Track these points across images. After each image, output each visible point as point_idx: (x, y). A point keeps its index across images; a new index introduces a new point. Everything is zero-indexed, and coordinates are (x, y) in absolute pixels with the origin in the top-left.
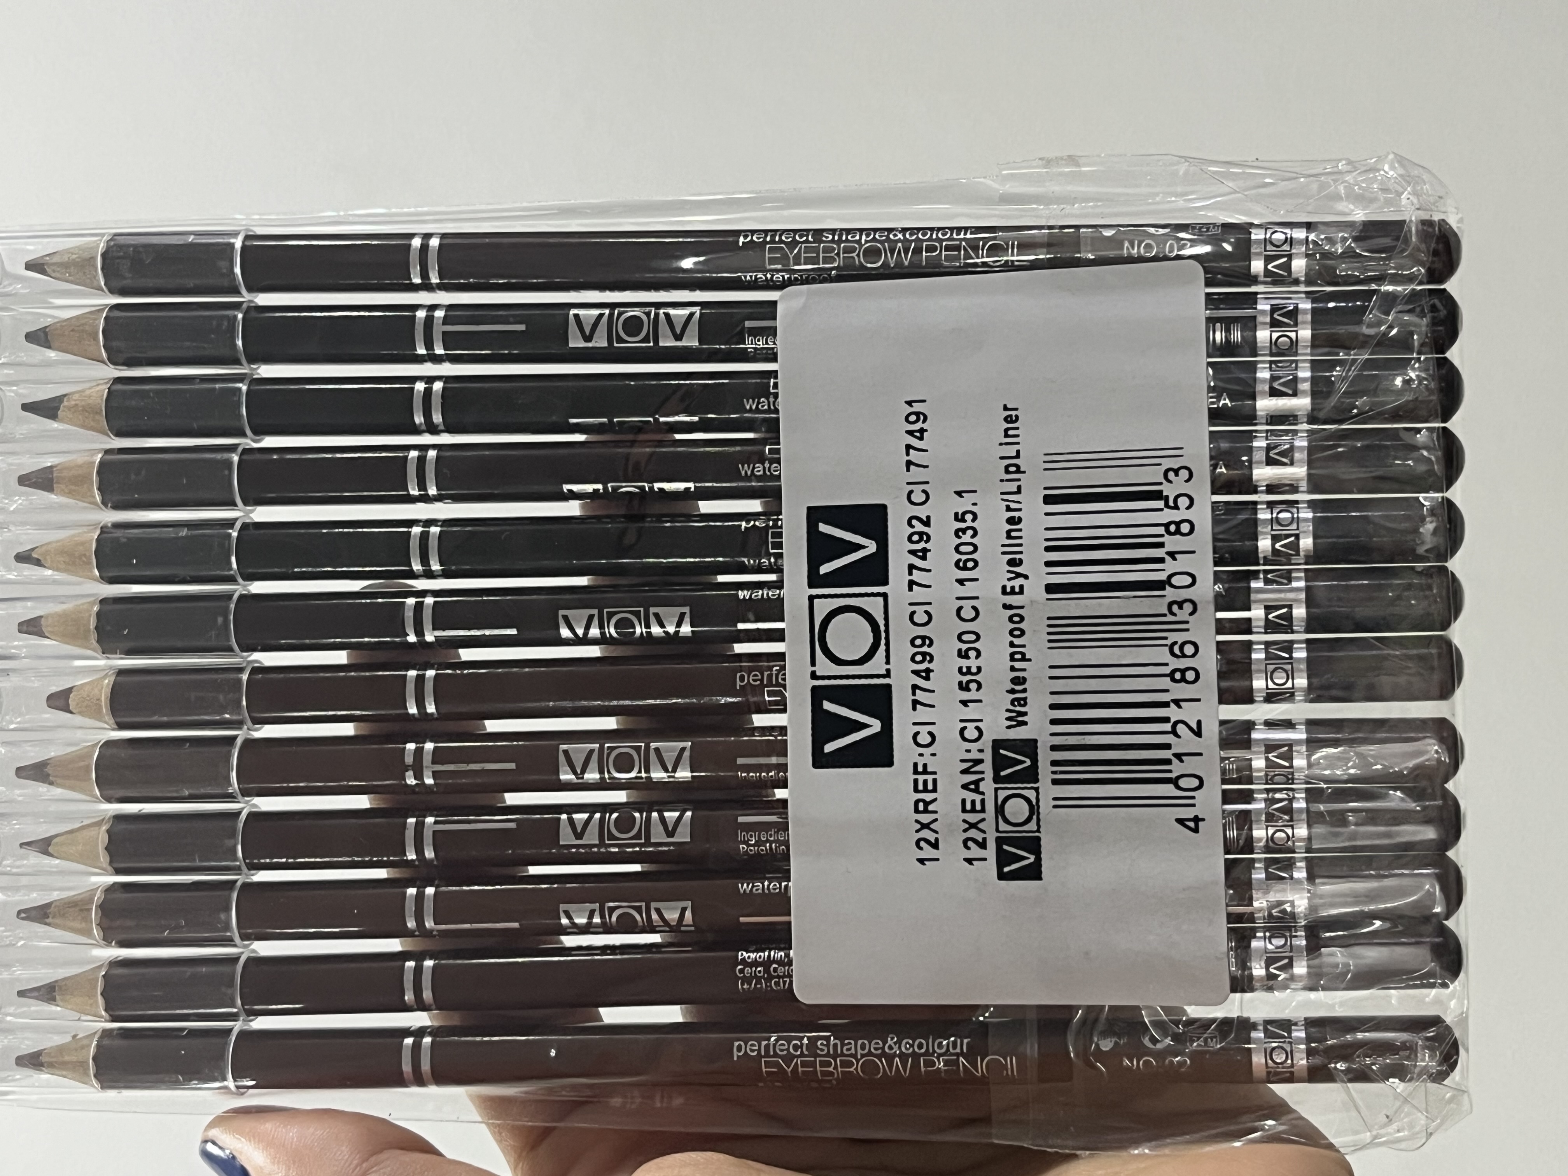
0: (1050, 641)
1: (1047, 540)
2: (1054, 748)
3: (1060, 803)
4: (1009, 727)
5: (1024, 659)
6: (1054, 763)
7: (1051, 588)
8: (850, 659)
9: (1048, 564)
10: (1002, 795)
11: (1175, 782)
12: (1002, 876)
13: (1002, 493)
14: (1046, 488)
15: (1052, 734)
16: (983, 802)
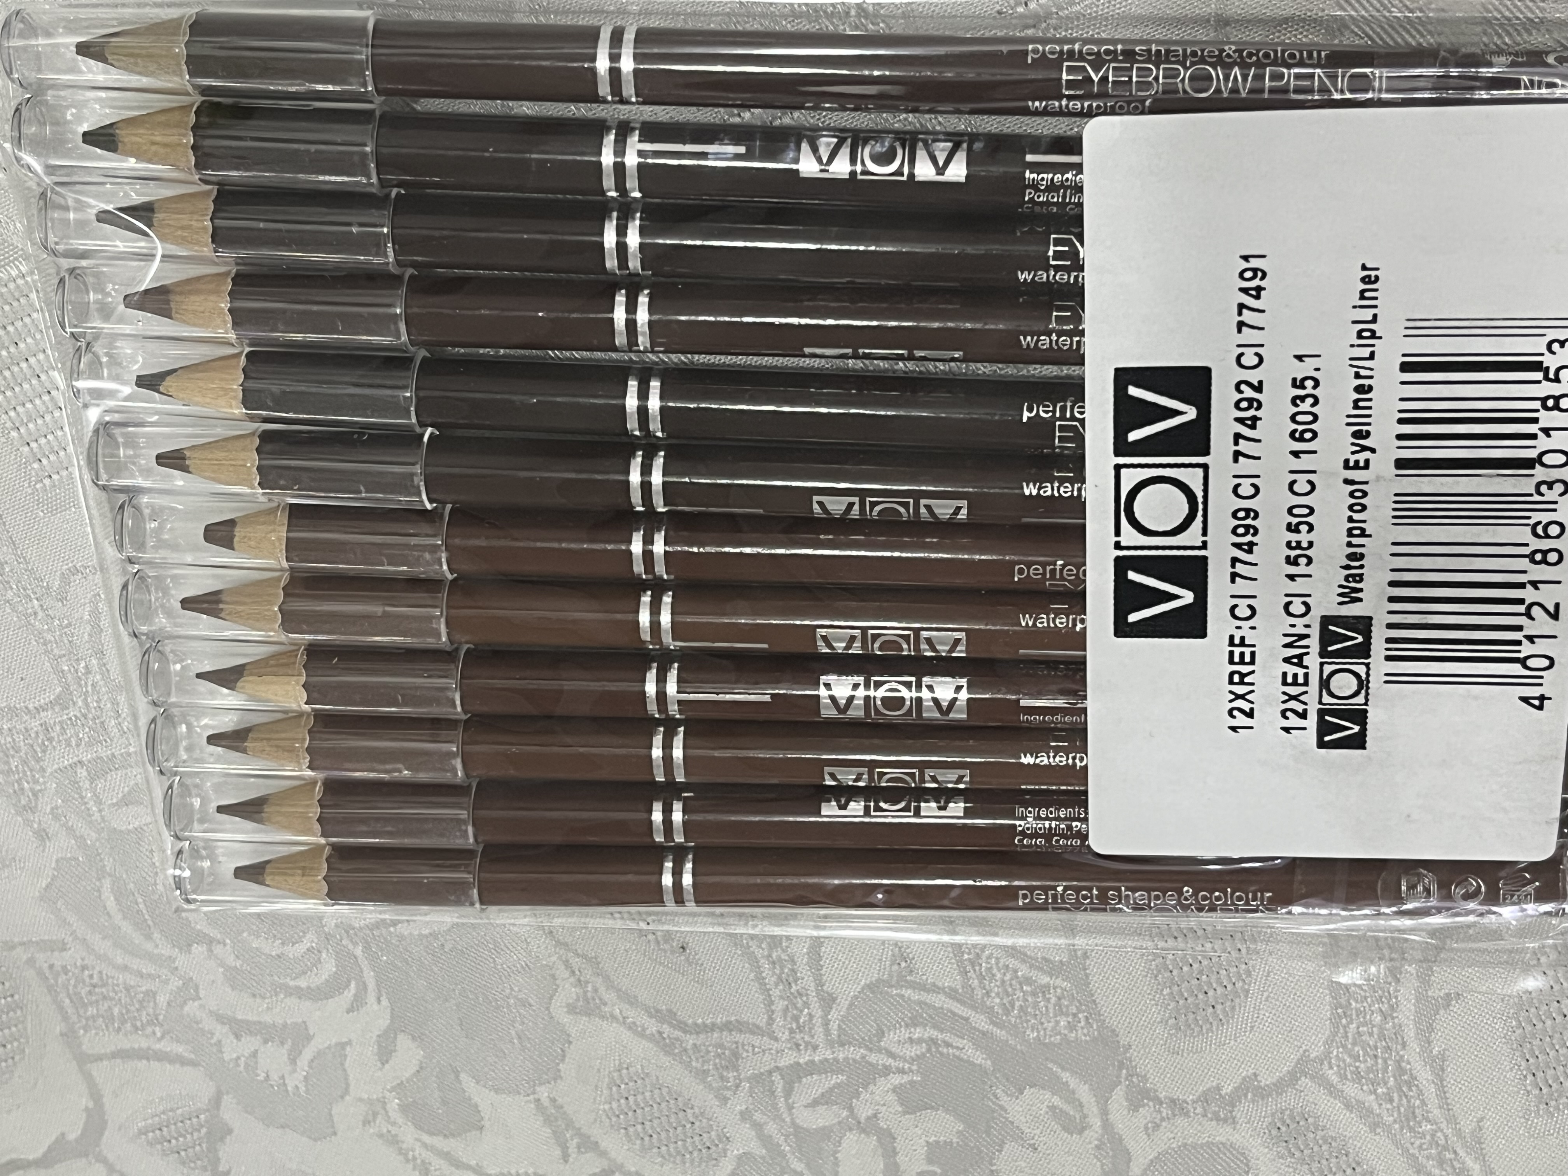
0: (1394, 517)
1: (1400, 411)
2: (1390, 626)
3: (1392, 679)
4: (1341, 603)
5: (1363, 534)
6: (1389, 640)
7: (1401, 464)
8: (1161, 529)
9: (1400, 437)
10: (1328, 669)
11: (1523, 662)
12: (1321, 744)
13: (1351, 359)
14: (1404, 355)
15: (1390, 612)
16: (1306, 675)
